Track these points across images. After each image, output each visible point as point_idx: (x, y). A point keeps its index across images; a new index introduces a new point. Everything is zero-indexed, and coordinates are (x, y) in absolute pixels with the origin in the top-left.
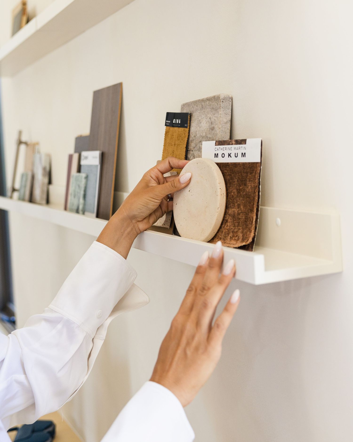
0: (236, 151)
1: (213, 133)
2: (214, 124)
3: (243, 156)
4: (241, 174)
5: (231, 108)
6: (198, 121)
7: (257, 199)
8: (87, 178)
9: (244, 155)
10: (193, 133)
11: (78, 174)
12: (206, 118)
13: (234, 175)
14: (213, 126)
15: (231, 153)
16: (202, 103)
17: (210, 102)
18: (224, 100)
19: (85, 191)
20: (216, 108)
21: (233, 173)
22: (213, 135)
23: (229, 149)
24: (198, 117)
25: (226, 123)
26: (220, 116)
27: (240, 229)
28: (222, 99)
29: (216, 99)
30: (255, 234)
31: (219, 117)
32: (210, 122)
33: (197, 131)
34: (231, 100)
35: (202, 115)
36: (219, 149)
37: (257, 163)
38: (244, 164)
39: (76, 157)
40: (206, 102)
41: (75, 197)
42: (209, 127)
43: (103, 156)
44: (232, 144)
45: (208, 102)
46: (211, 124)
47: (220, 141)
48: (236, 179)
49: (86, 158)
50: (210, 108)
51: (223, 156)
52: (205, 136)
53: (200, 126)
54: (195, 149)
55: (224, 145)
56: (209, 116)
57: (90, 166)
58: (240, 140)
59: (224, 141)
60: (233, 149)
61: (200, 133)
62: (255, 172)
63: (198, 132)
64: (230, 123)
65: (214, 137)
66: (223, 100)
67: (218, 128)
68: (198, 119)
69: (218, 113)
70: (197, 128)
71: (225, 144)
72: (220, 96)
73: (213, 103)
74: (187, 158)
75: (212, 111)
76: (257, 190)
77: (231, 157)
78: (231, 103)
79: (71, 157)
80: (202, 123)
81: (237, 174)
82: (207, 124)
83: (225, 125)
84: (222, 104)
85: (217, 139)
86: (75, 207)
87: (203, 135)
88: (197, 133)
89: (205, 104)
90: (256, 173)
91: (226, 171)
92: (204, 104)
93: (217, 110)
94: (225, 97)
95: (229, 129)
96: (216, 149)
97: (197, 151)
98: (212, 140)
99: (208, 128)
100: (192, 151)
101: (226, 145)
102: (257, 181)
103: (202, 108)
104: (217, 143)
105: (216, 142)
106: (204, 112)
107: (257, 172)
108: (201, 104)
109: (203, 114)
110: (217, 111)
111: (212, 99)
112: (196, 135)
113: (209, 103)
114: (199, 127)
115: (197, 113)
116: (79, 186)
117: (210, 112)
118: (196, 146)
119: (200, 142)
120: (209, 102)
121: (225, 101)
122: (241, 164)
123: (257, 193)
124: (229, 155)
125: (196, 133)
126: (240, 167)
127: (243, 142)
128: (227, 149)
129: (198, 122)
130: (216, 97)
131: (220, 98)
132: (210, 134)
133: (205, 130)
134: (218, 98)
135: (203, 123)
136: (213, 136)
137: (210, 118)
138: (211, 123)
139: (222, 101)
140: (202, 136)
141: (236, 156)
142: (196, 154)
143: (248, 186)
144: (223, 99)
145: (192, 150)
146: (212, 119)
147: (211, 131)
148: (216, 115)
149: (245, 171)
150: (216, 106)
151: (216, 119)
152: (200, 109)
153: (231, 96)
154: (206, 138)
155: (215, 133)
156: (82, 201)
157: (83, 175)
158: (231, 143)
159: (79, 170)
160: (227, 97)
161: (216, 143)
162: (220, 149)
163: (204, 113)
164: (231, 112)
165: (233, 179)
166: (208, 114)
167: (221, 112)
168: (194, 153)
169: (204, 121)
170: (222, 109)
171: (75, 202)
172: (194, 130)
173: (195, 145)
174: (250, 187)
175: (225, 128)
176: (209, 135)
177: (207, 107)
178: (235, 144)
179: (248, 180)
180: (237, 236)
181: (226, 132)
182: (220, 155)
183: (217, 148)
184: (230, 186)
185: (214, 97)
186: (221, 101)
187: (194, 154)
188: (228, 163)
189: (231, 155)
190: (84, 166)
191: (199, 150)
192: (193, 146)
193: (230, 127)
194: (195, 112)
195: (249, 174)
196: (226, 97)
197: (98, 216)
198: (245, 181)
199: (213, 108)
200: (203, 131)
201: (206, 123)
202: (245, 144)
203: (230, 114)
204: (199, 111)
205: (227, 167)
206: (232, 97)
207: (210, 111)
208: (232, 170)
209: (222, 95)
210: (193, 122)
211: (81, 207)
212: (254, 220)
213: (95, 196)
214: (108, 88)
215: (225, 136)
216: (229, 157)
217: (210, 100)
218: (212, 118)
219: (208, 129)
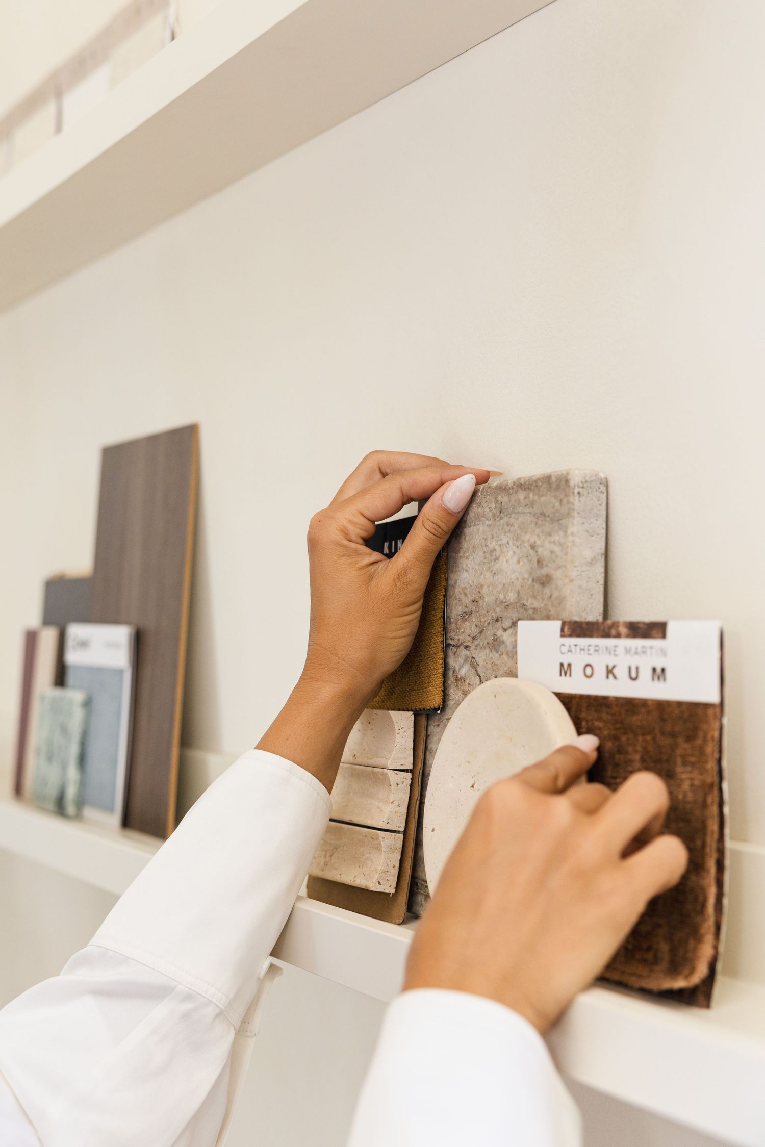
0: (634, 661)
1: (548, 594)
2: (549, 564)
3: (659, 678)
4: (654, 739)
5: (604, 513)
6: (484, 553)
7: (715, 828)
8: (88, 704)
9: (659, 674)
10: (468, 591)
11: (58, 692)
12: (518, 543)
13: (628, 739)
14: (544, 571)
15: (614, 667)
16: (500, 497)
17: (531, 495)
18: (583, 487)
19: (83, 744)
20: (557, 514)
21: (625, 733)
22: (545, 602)
23: (612, 652)
24: (486, 539)
25: (591, 563)
26: (573, 542)
27: (659, 926)
28: (576, 486)
29: (554, 486)
30: (716, 948)
31: (570, 544)
32: (535, 560)
33: (482, 586)
34: (603, 488)
35: (503, 536)
36: (573, 648)
37: (706, 706)
38: (662, 706)
39: (48, 639)
40: (516, 492)
41: (50, 758)
42: (530, 574)
43: (139, 642)
44: (618, 636)
45: (521, 495)
46: (536, 564)
47: (576, 622)
48: (636, 751)
49: (83, 644)
50: (530, 513)
51: (589, 671)
52: (516, 603)
53: (495, 570)
54: (476, 642)
55: (591, 636)
56: (529, 540)
57: (98, 671)
58: (644, 623)
59: (589, 624)
60: (620, 651)
61: (495, 592)
62: (701, 734)
63: (485, 587)
64: (602, 563)
65: (550, 608)
66: (580, 490)
67: (567, 581)
68: (486, 545)
69: (566, 532)
70: (482, 576)
71: (595, 635)
72: (569, 477)
73: (543, 499)
74: (449, 669)
75: (540, 522)
76: (712, 798)
77: (615, 677)
78: (605, 498)
79: (31, 639)
80: (501, 560)
81: (640, 738)
82: (521, 563)
83: (588, 570)
84: (576, 502)
85: (566, 616)
86: (52, 792)
87: (505, 598)
88: (485, 591)
89: (510, 501)
90: (705, 739)
91: (601, 725)
92: (506, 499)
93: (561, 522)
94: (585, 478)
95: (602, 581)
96: (564, 649)
97: (488, 651)
98: (542, 619)
99: (526, 576)
100: (467, 647)
101: (597, 637)
102: (711, 765)
103: (500, 513)
104: (566, 629)
105: (564, 624)
106: (508, 524)
107: (709, 736)
108: (495, 499)
109: (505, 532)
110: (560, 525)
111: (540, 484)
112: (482, 598)
113: (525, 498)
114: (492, 571)
115: (481, 527)
116: (64, 730)
117: (533, 525)
118: (481, 632)
119: (497, 620)
120: (529, 494)
121: (585, 493)
122: (650, 703)
123: (715, 809)
124: (610, 671)
125: (479, 592)
126: (649, 712)
127: (656, 630)
128: (600, 652)
129: (488, 555)
130: (553, 479)
131: (572, 483)
132: (534, 597)
133: (515, 582)
134: (563, 483)
135: (507, 561)
136: (546, 605)
137: (533, 547)
138: (538, 562)
139: (576, 491)
140: (502, 602)
141: (634, 675)
142: (484, 658)
143: (682, 780)
144: (581, 485)
145: (465, 644)
146: (540, 550)
147: (537, 586)
148: (556, 538)
149: (668, 728)
150: (554, 507)
151: (557, 549)
152: (494, 516)
153: (602, 475)
154: (521, 610)
155: (556, 594)
156: (73, 773)
157: (74, 695)
158: (613, 632)
159: (61, 677)
160: (594, 478)
161: (562, 630)
162: (578, 648)
163: (507, 529)
164: (604, 526)
165: (627, 753)
166: (526, 533)
167: (576, 526)
168: (474, 656)
169: (511, 553)
170: (577, 520)
171: (53, 775)
172: (470, 582)
173: (477, 630)
174: (686, 786)
175: (589, 578)
176: (530, 601)
177: (520, 510)
178: (628, 636)
179: (679, 761)
180: (649, 948)
181: (592, 592)
182: (577, 670)
183: (567, 646)
184: (615, 775)
185: (547, 479)
186: (574, 493)
187: (473, 658)
188: (605, 698)
189: (615, 671)
190: (77, 668)
191: (494, 645)
192: (468, 631)
193: (603, 575)
194: (475, 525)
195: (681, 740)
196: (587, 479)
197: (127, 822)
198: (668, 761)
199: (543, 514)
200: (507, 586)
201: (518, 562)
202: (664, 636)
203: (604, 532)
204: (487, 522)
205: (604, 709)
206: (606, 479)
207: (531, 522)
208: (621, 722)
209: (577, 472)
210: (466, 555)
211: (71, 792)
212: (711, 901)
213: (115, 762)
214: (153, 440)
215: (589, 606)
216: (608, 677)
217: (530, 489)
218: (542, 546)
219: (528, 580)
